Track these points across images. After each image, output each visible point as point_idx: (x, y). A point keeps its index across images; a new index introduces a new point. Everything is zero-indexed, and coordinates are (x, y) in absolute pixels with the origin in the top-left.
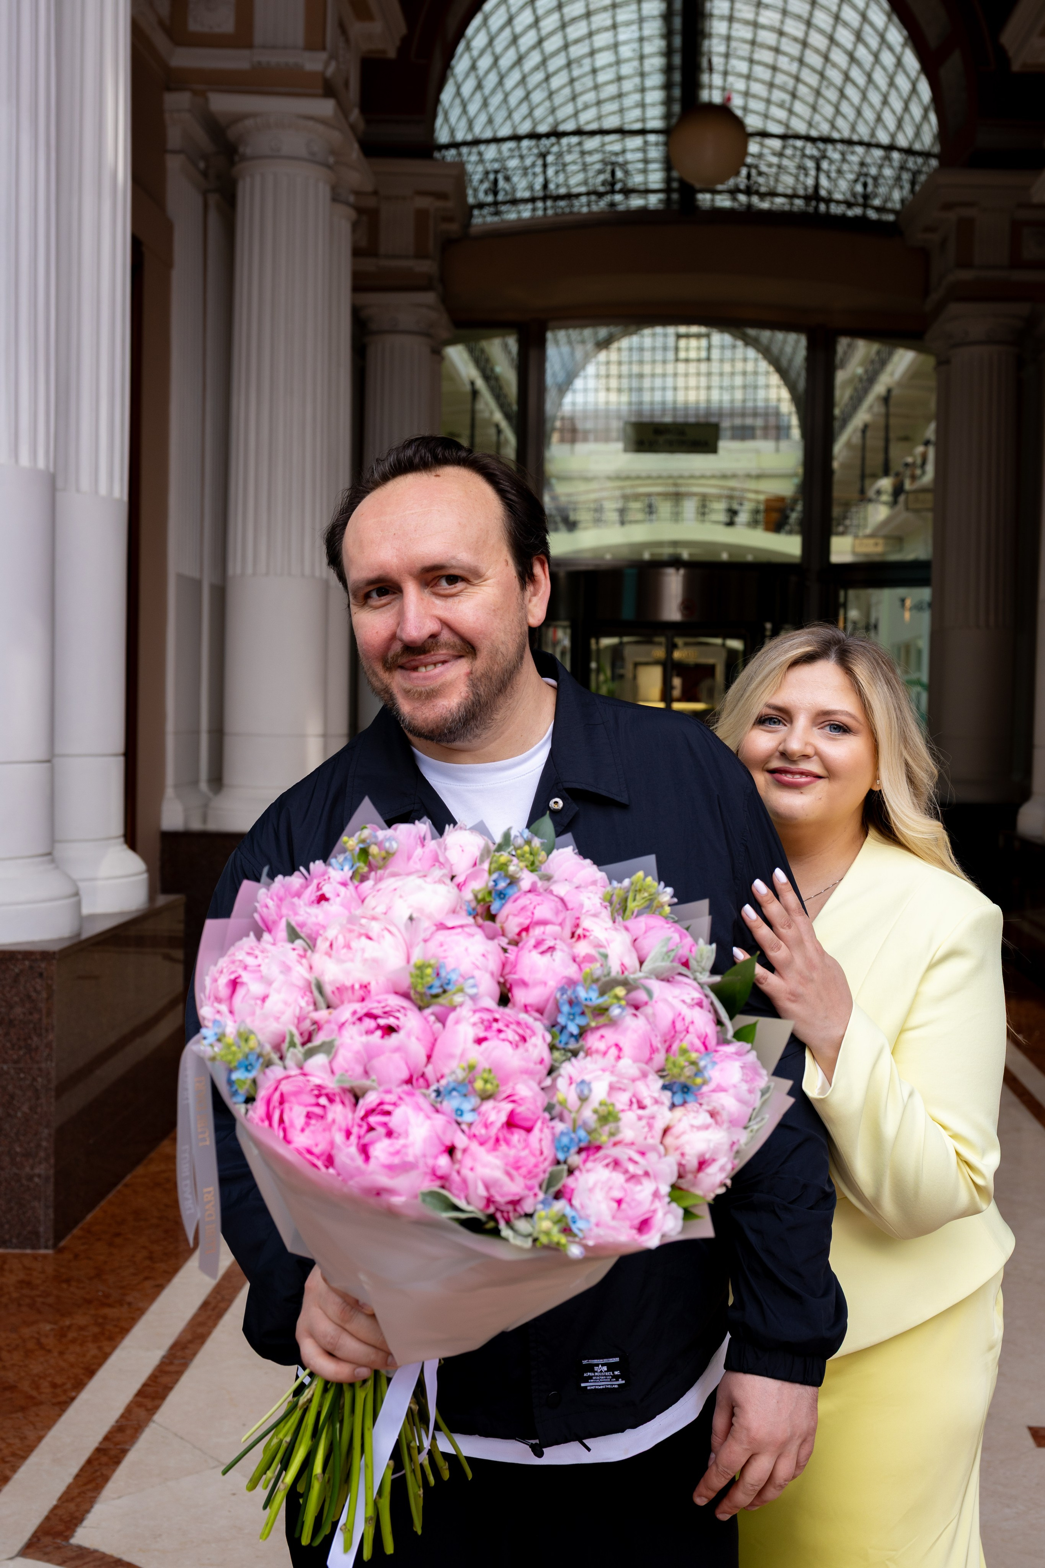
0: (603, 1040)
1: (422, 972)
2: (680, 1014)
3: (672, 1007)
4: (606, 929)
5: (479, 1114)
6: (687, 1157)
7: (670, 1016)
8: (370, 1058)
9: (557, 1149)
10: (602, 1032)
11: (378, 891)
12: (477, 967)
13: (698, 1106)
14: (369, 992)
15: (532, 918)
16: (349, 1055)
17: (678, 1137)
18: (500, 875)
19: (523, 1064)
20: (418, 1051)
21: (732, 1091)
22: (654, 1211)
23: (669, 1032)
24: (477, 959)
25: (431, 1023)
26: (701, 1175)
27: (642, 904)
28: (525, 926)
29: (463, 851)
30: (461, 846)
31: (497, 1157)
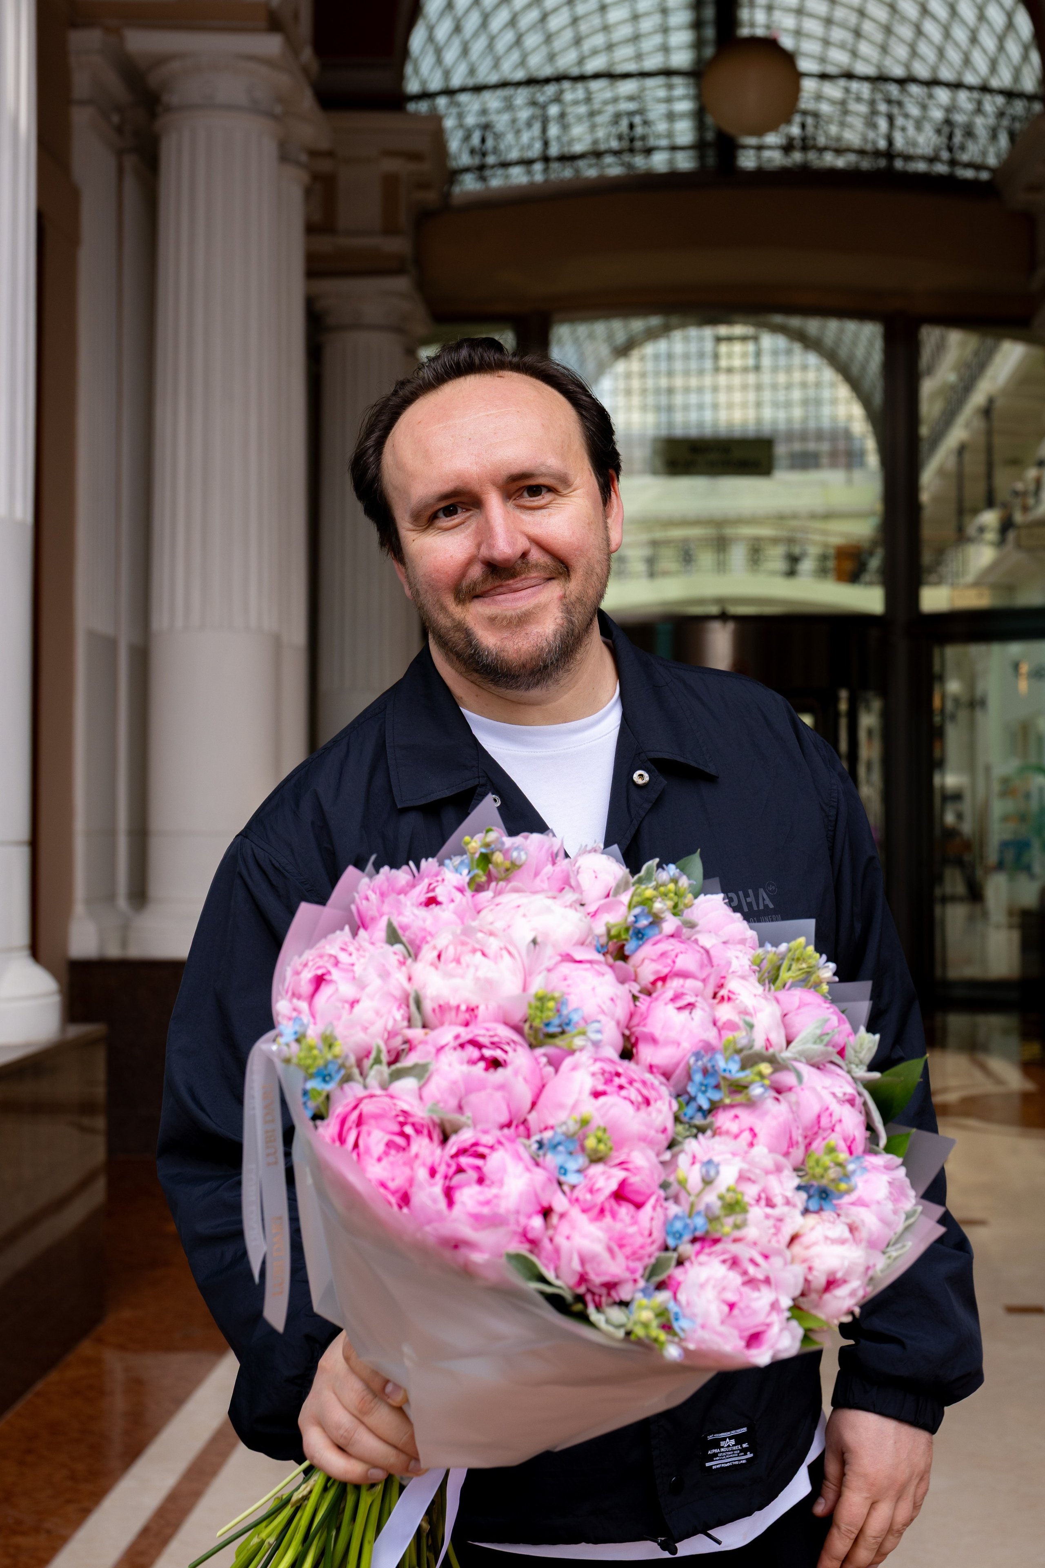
0: (737, 1121)
1: (543, 1004)
2: (827, 1109)
3: (820, 1097)
4: (755, 996)
5: (585, 1176)
6: (815, 1273)
7: (816, 1109)
8: (469, 1091)
9: (667, 1233)
10: (737, 1111)
11: (497, 905)
12: (603, 1012)
13: (835, 1216)
14: (476, 1017)
15: (672, 968)
16: (444, 1084)
17: (807, 1248)
18: (643, 911)
19: (643, 1129)
20: (524, 1093)
21: (874, 1207)
22: (769, 1325)
23: (812, 1127)
24: (604, 1003)
25: (541, 1065)
26: (827, 1296)
27: (797, 976)
28: (662, 975)
29: (596, 877)
30: (594, 872)
31: (600, 1228)
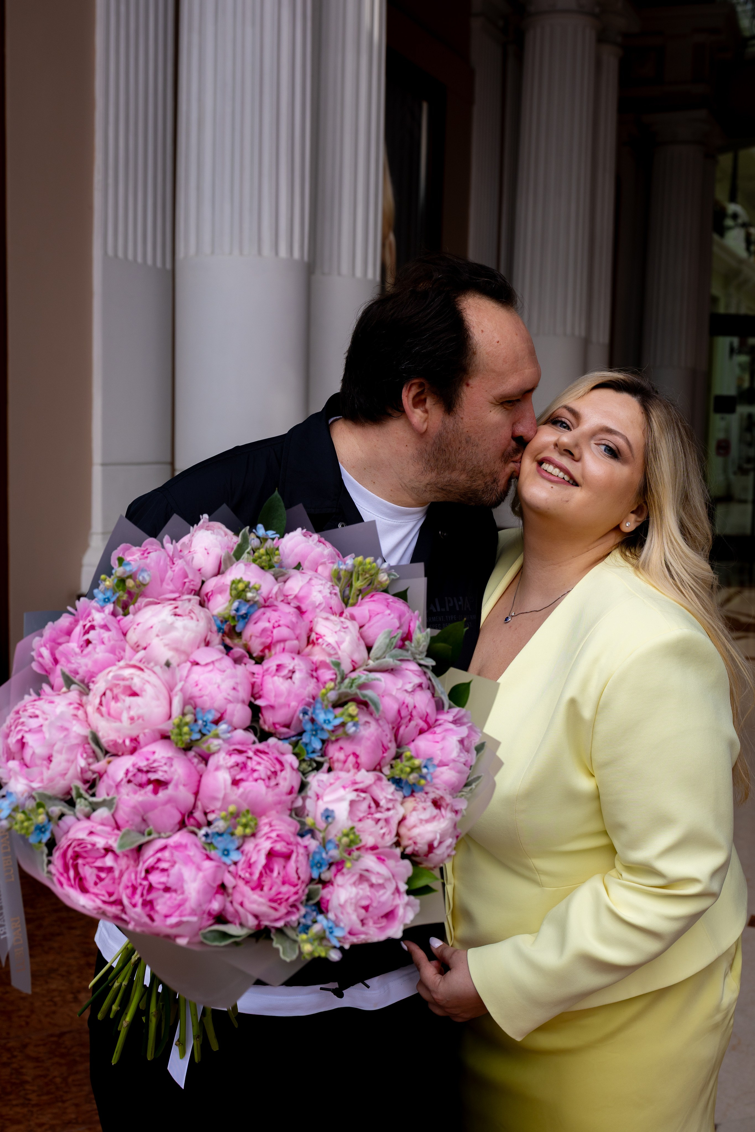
0: (342, 751)
1: (181, 730)
2: (404, 703)
3: (396, 699)
4: (336, 632)
5: (242, 852)
6: (419, 845)
7: (395, 707)
8: (146, 812)
9: (312, 867)
10: (341, 743)
11: (138, 625)
12: (230, 702)
13: (425, 796)
14: (139, 743)
15: (273, 638)
16: (127, 809)
17: (409, 830)
18: (240, 603)
19: (276, 798)
20: (187, 795)
21: (451, 765)
22: (397, 907)
23: (396, 719)
24: (229, 694)
25: (195, 764)
26: (431, 855)
27: (365, 583)
28: (267, 644)
29: (208, 553)
30: (206, 549)
31: (261, 896)
